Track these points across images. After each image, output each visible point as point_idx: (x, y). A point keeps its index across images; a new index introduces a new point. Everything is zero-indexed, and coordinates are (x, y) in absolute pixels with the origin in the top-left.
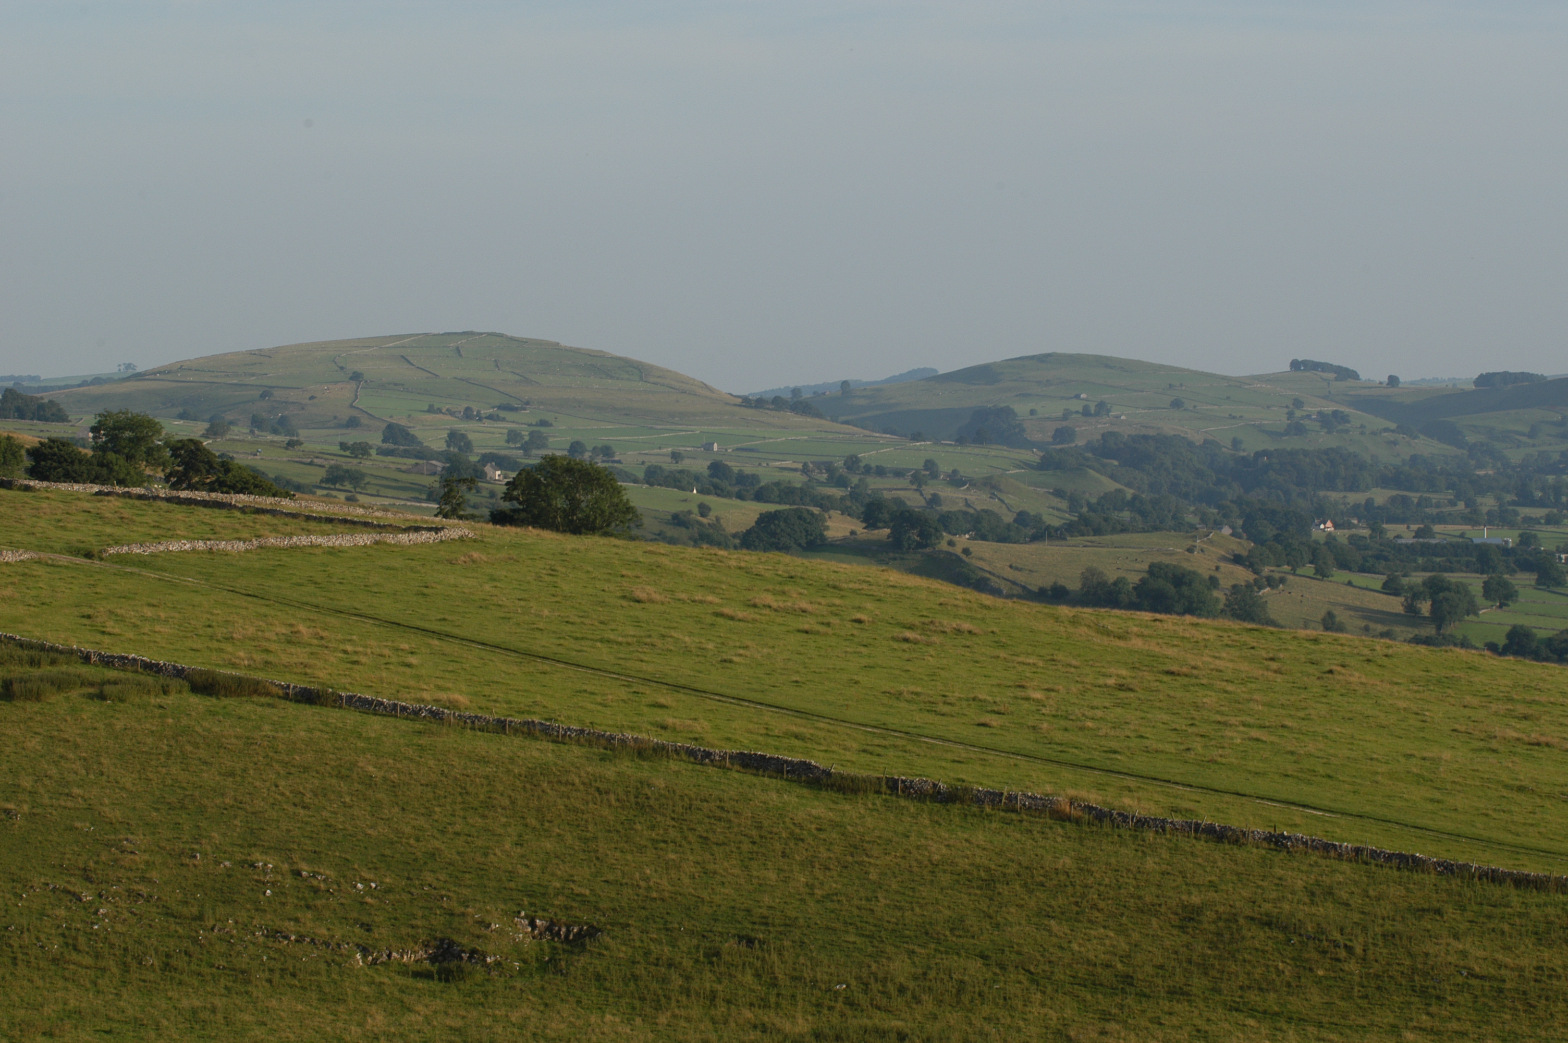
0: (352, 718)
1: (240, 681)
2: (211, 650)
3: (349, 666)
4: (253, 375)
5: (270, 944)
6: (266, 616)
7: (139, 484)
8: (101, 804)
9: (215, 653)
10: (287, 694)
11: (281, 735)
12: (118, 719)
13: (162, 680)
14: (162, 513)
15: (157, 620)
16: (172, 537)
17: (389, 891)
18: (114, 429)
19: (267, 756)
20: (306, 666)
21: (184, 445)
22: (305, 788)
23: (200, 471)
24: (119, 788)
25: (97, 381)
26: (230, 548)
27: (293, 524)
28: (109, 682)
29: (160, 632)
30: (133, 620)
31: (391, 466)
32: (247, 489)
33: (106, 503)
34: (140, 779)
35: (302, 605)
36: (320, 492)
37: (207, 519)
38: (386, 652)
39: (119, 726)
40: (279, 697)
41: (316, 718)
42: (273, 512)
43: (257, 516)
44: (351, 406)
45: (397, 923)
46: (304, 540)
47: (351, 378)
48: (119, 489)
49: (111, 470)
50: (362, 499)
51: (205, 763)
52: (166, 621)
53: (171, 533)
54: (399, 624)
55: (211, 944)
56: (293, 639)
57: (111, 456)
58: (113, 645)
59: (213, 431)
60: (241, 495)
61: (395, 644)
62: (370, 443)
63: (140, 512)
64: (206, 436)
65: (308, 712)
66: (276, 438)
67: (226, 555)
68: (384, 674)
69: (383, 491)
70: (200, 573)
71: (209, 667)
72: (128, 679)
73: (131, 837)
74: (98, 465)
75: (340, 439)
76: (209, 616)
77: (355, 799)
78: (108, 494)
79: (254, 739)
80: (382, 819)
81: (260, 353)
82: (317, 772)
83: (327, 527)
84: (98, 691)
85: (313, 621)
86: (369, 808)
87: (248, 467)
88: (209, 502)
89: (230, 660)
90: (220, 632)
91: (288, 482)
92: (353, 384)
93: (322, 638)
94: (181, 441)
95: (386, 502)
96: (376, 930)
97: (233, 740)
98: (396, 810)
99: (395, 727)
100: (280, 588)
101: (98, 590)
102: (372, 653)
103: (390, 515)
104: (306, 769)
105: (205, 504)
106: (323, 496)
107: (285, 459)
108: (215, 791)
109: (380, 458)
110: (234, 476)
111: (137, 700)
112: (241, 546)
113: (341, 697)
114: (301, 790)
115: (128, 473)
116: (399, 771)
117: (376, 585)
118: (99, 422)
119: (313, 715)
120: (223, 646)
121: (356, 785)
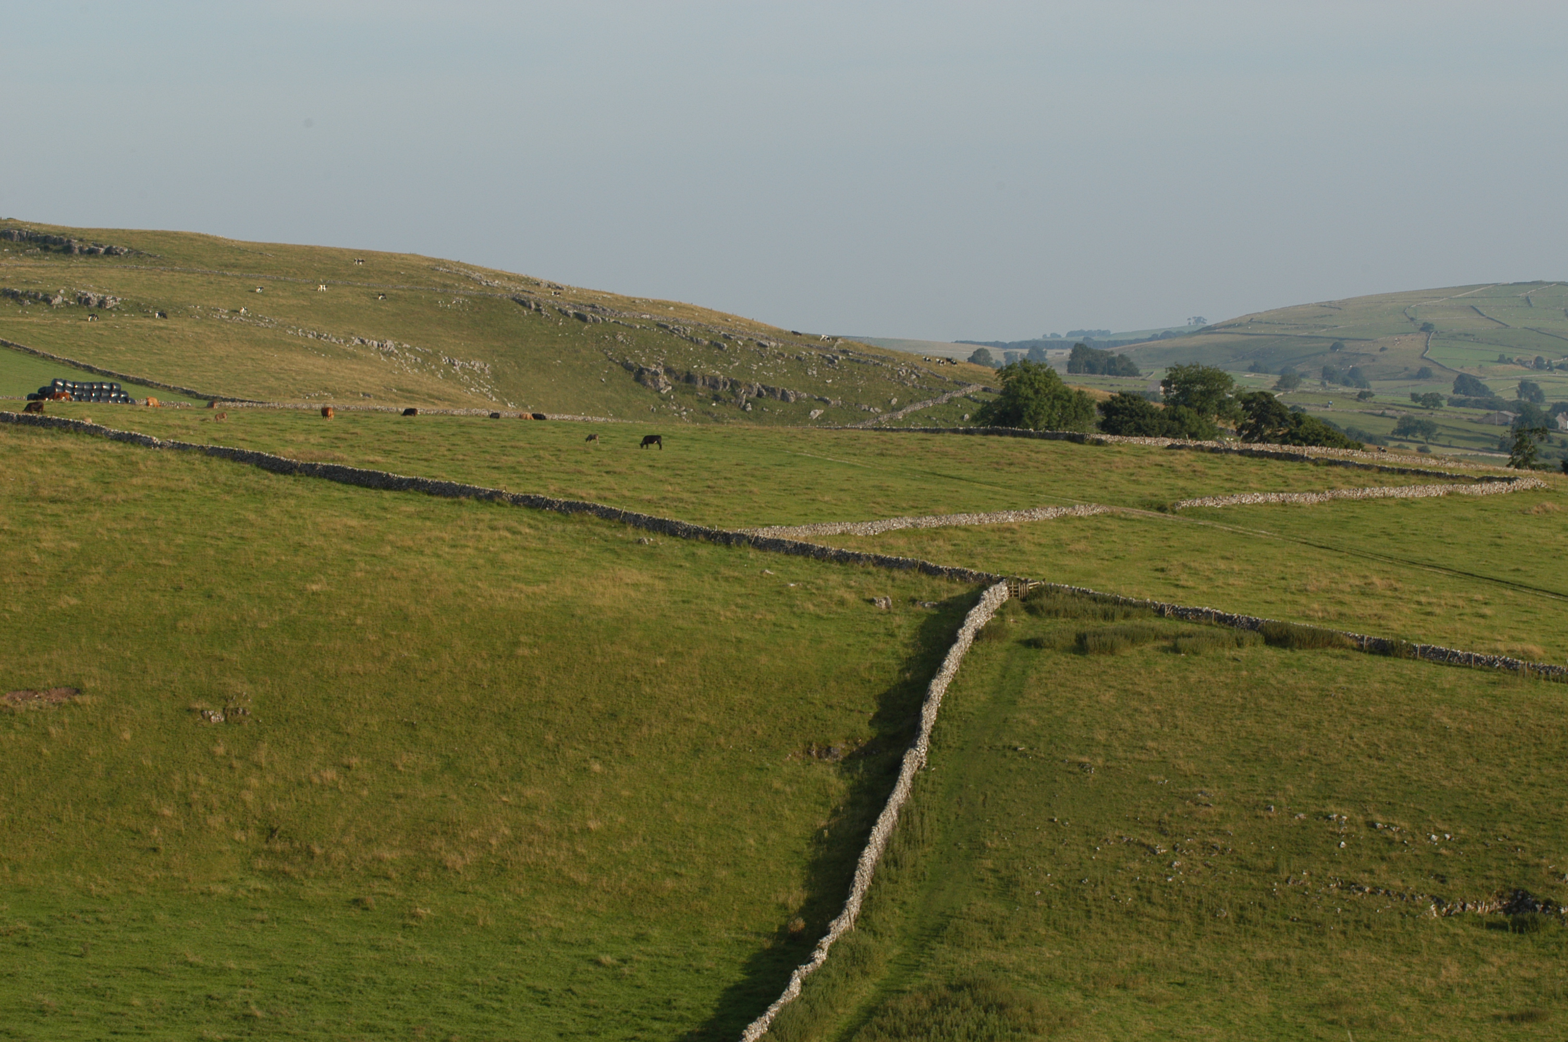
0: (1426, 669)
1: (1314, 633)
2: (1285, 602)
3: (1423, 617)
4: (1324, 327)
5: (1345, 896)
6: (1339, 568)
7: (1212, 438)
8: (1176, 757)
9: (1288, 606)
10: (1362, 646)
11: (1355, 686)
12: (1192, 672)
13: (1236, 632)
14: (1234, 465)
15: (1231, 572)
16: (1244, 489)
17: (1463, 842)
18: (1185, 382)
19: (1341, 708)
20: (1379, 618)
21: (1255, 398)
22: (1379, 740)
23: (1272, 424)
24: (1193, 741)
25: (1167, 335)
26: (1302, 500)
27: (1366, 476)
28: (1183, 635)
29: (1234, 585)
30: (1207, 574)
31: (1463, 416)
32: (1320, 441)
33: (1178, 457)
34: (1214, 731)
35: (1375, 557)
36: (1392, 444)
37: (1279, 472)
38: (1460, 603)
39: (1193, 679)
40: (1354, 649)
41: (1390, 670)
42: (1345, 464)
43: (1329, 468)
44: (1422, 357)
45: (1471, 874)
46: (1377, 492)
47: (1422, 329)
48: (1191, 443)
49: (1183, 424)
50: (1434, 450)
51: (1280, 715)
52: (1240, 574)
53: (1243, 486)
54: (1472, 575)
55: (1285, 896)
56: (1367, 590)
57: (1182, 409)
58: (1186, 598)
59: (1285, 383)
60: (1314, 447)
61: (1469, 595)
62: (1441, 394)
63: (1212, 465)
64: (1277, 389)
65: (1382, 663)
66: (1347, 390)
67: (1299, 507)
68: (1458, 625)
69: (1455, 442)
70: (1273, 525)
71: (1283, 619)
72: (1202, 632)
73: (1205, 789)
74: (1170, 419)
75: (1411, 390)
76: (1282, 569)
77: (1429, 750)
78: (1180, 447)
79: (1327, 690)
80: (1457, 770)
81: (1330, 305)
82: (1392, 724)
83: (1400, 478)
84: (1172, 644)
85: (1387, 572)
86: (1443, 760)
87: (1319, 419)
88: (1281, 454)
89: (1304, 612)
90: (1294, 584)
91: (1360, 434)
92: (1424, 335)
93: (1396, 589)
94: (1252, 394)
95: (1459, 452)
96: (1450, 881)
97: (1308, 693)
98: (1471, 760)
99: (1470, 678)
100: (1353, 539)
101: (1171, 544)
102: (1446, 604)
103: (1462, 466)
104: (1381, 721)
105: (1278, 456)
106: (1395, 447)
107: (1356, 411)
108: (1290, 744)
109: (1452, 408)
110: (1306, 429)
111: (1211, 653)
112: (1314, 498)
113: (1415, 648)
114: (1376, 742)
115: (1200, 427)
116: (1473, 722)
117: (1449, 536)
118: (1171, 375)
119: (1387, 667)
120: (1297, 598)
121: (1430, 736)
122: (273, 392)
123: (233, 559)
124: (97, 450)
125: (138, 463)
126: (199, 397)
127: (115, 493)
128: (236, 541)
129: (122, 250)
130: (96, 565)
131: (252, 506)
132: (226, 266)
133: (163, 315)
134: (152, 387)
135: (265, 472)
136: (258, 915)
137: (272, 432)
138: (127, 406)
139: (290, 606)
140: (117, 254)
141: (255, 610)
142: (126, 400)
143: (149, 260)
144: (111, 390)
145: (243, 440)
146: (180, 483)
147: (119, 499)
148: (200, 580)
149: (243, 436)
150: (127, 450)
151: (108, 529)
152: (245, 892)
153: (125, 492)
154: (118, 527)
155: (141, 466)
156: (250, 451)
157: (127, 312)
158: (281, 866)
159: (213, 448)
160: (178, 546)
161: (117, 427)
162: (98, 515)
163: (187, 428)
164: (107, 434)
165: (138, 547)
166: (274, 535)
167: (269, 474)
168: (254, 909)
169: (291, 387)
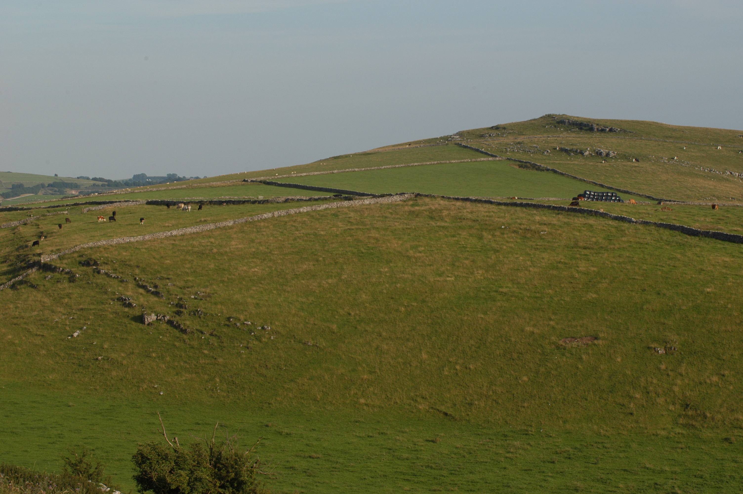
122: (688, 197)
123: (670, 276)
124: (606, 224)
125: (625, 230)
126: (653, 199)
127: (614, 244)
128: (671, 267)
129: (617, 130)
130: (605, 278)
131: (679, 251)
132: (666, 137)
133: (637, 160)
134: (631, 194)
135: (685, 235)
136: (680, 445)
137: (689, 216)
138: (620, 204)
139: (697, 298)
140: (614, 131)
141: (680, 301)
142: (619, 200)
143: (630, 134)
144: (612, 196)
145: (675, 220)
146: (645, 240)
147: (616, 248)
148: (654, 286)
149: (675, 218)
150: (620, 224)
151: (611, 262)
152: (674, 434)
153: (619, 244)
154: (615, 260)
155: (627, 232)
156: (678, 225)
157: (619, 159)
158: (691, 422)
159: (660, 223)
160: (644, 270)
161: (615, 213)
162: (606, 255)
163: (648, 214)
164: (610, 216)
165: (625, 270)
166: (689, 265)
167: (687, 236)
168: (677, 442)
169: (697, 195)
